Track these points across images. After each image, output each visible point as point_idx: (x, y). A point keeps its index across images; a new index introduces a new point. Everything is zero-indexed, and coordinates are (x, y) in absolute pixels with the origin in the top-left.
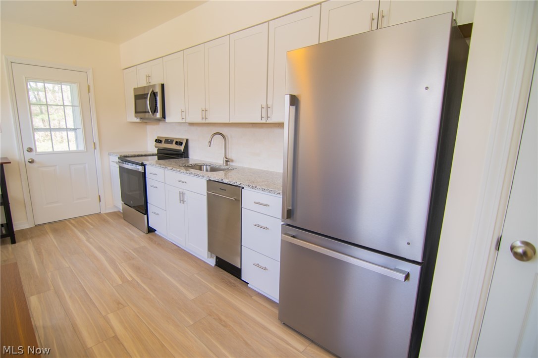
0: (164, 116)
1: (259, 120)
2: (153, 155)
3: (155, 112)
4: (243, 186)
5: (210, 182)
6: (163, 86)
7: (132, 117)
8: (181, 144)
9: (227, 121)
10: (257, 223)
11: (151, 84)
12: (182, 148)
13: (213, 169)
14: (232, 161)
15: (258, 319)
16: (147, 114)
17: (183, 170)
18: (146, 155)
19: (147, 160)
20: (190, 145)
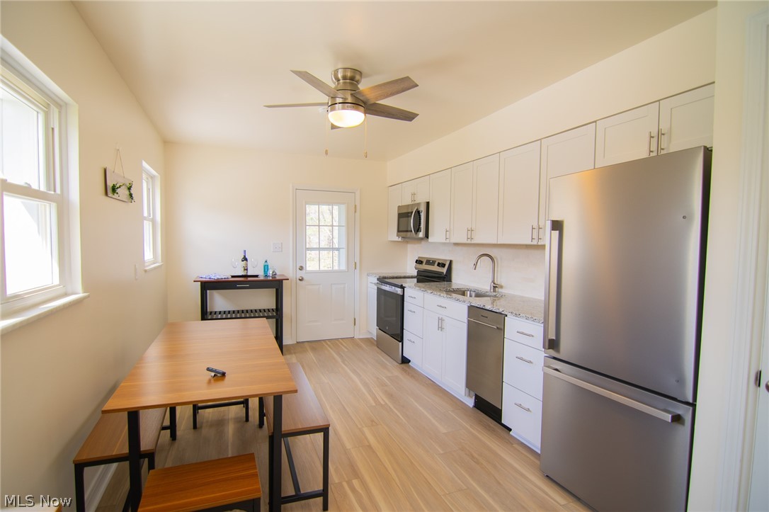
0: (427, 236)
1: (529, 242)
2: (412, 277)
3: (418, 231)
4: (506, 313)
5: (471, 308)
6: (428, 203)
7: (394, 236)
8: (443, 265)
9: (494, 242)
10: (519, 356)
11: (416, 202)
12: (444, 270)
13: (479, 295)
14: (502, 287)
15: (516, 466)
16: (409, 233)
17: (444, 294)
18: (405, 277)
19: (406, 283)
20: (454, 266)
